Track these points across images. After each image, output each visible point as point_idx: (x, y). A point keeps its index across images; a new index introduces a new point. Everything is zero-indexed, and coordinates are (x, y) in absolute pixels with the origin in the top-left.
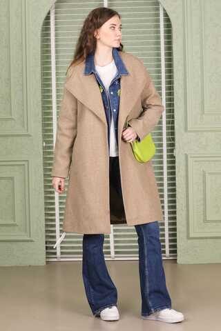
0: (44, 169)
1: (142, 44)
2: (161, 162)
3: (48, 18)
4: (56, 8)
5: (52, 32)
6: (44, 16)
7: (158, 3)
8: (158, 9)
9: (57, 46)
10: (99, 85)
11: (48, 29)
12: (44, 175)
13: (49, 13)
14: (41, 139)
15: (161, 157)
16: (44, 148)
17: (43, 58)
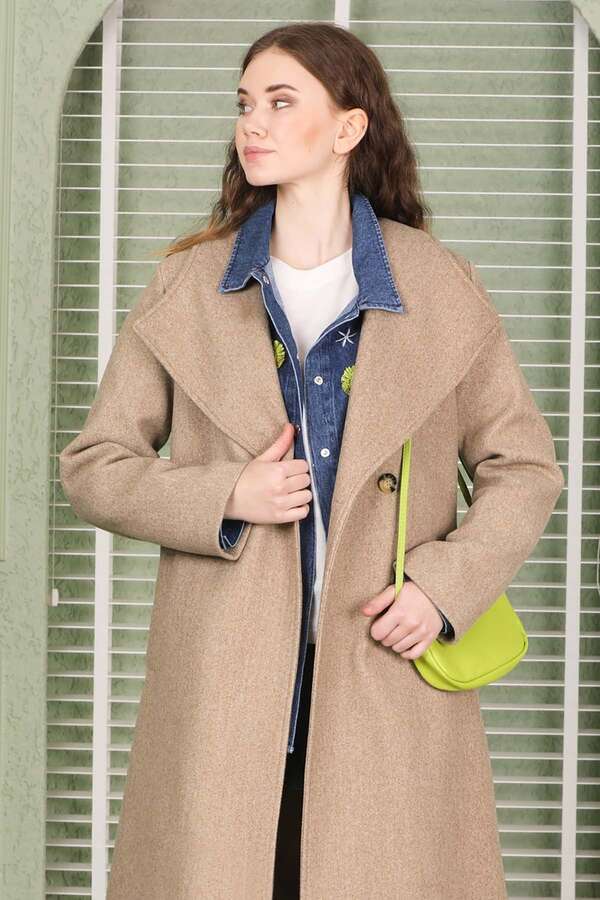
0: (50, 704)
1: (495, 182)
2: (555, 696)
3: (91, 54)
4: (127, 13)
5: (109, 116)
6: (76, 45)
7: (566, 12)
8: (566, 37)
9: (125, 177)
10: (273, 336)
11: (91, 103)
12: (51, 730)
13: (97, 35)
14: (42, 575)
15: (556, 672)
16: (54, 614)
17: (62, 225)
